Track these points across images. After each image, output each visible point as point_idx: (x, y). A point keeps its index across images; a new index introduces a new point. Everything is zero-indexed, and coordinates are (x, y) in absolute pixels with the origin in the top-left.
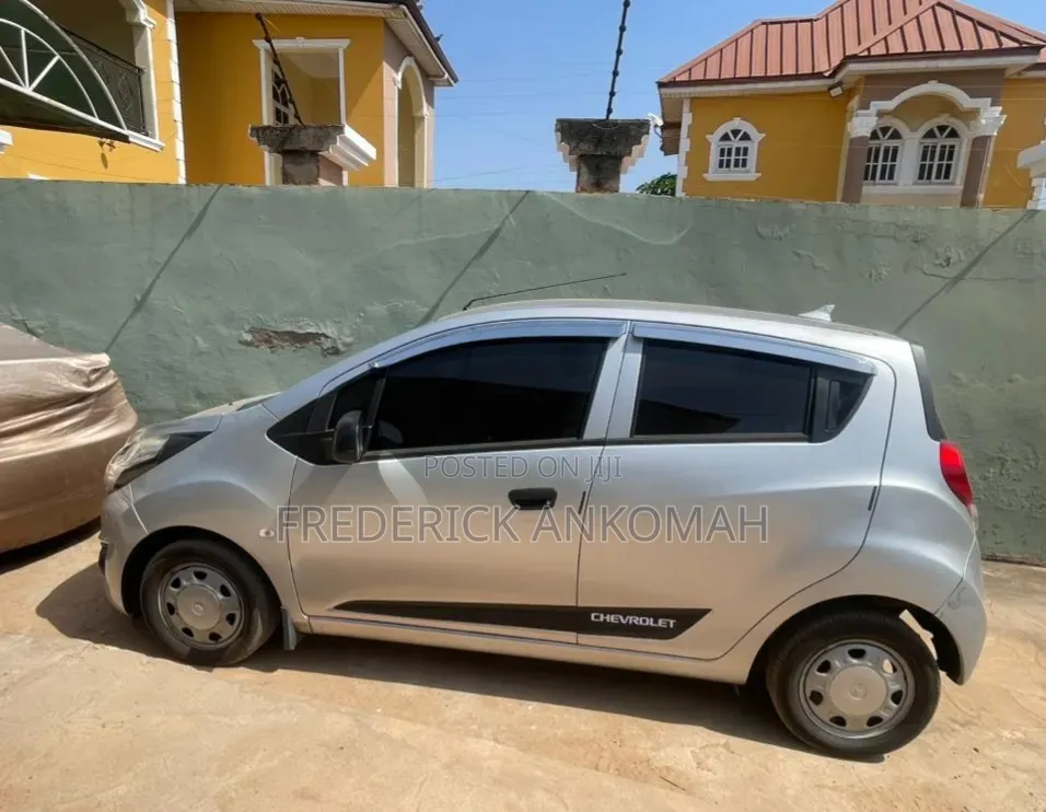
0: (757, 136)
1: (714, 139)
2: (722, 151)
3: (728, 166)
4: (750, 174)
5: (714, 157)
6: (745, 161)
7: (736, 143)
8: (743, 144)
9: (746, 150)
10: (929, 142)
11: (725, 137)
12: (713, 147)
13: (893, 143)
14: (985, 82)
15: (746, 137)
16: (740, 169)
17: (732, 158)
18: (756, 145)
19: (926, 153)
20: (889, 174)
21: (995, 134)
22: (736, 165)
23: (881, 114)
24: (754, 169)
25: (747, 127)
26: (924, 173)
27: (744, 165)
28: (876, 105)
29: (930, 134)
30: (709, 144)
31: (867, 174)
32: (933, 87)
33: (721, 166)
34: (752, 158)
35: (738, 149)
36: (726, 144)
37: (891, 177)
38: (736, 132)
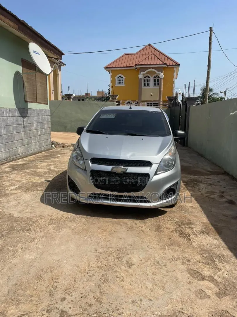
0: (124, 78)
1: (116, 78)
2: (118, 80)
3: (119, 83)
4: (123, 85)
5: (117, 82)
6: (122, 82)
7: (120, 79)
8: (122, 79)
9: (122, 80)
10: (155, 79)
11: (118, 78)
12: (116, 79)
13: (148, 79)
14: (160, 69)
15: (122, 78)
16: (121, 84)
17: (120, 82)
18: (124, 79)
19: (155, 81)
20: (148, 85)
21: (163, 78)
22: (121, 83)
23: (143, 74)
24: (124, 84)
25: (122, 76)
26: (154, 84)
27: (122, 83)
28: (142, 73)
29: (155, 77)
30: (115, 79)
31: (145, 85)
32: (151, 70)
33: (118, 83)
34: (124, 81)
35: (121, 80)
36: (119, 79)
37: (149, 85)
38: (120, 77)
